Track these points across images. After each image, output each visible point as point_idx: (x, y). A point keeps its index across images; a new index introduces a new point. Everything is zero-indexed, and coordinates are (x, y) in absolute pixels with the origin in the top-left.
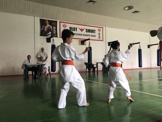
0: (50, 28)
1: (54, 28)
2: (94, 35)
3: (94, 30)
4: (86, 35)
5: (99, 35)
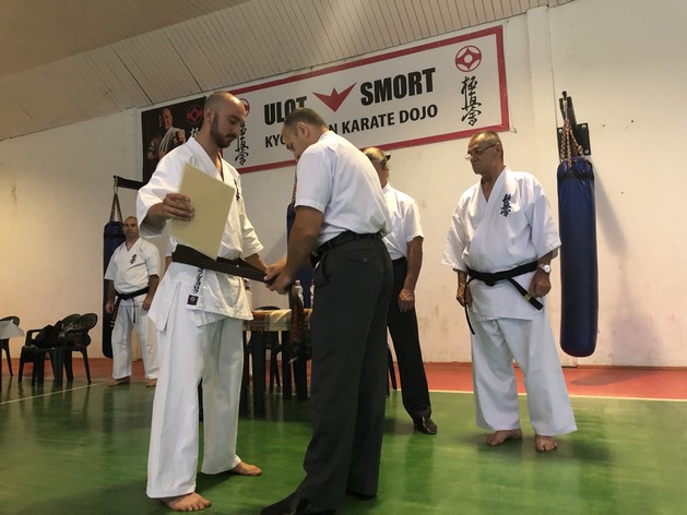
0: (179, 141)
2: (424, 108)
3: (424, 72)
4: (367, 120)
5: (471, 94)
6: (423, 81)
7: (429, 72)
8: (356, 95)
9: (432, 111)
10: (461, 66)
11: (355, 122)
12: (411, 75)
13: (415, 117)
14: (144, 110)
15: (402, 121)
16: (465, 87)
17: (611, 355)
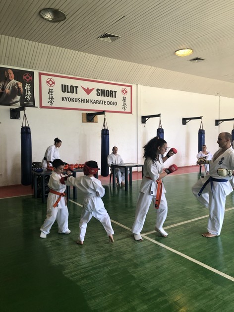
0: (18, 88)
1: (28, 87)
2: (114, 102)
3: (114, 91)
4: (98, 101)
5: (124, 102)
6: (114, 94)
10: (123, 93)
11: (94, 100)
12: (111, 91)
13: (111, 104)
15: (108, 104)
16: (123, 99)
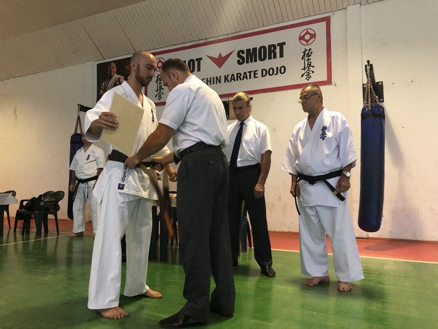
2: (277, 68)
3: (278, 44)
4: (240, 74)
5: (308, 60)
6: (278, 50)
7: (282, 45)
8: (234, 58)
9: (282, 70)
10: (302, 42)
11: (233, 75)
12: (270, 46)
13: (271, 73)
14: (99, 62)
15: (262, 76)
16: (304, 55)
17: (390, 232)
